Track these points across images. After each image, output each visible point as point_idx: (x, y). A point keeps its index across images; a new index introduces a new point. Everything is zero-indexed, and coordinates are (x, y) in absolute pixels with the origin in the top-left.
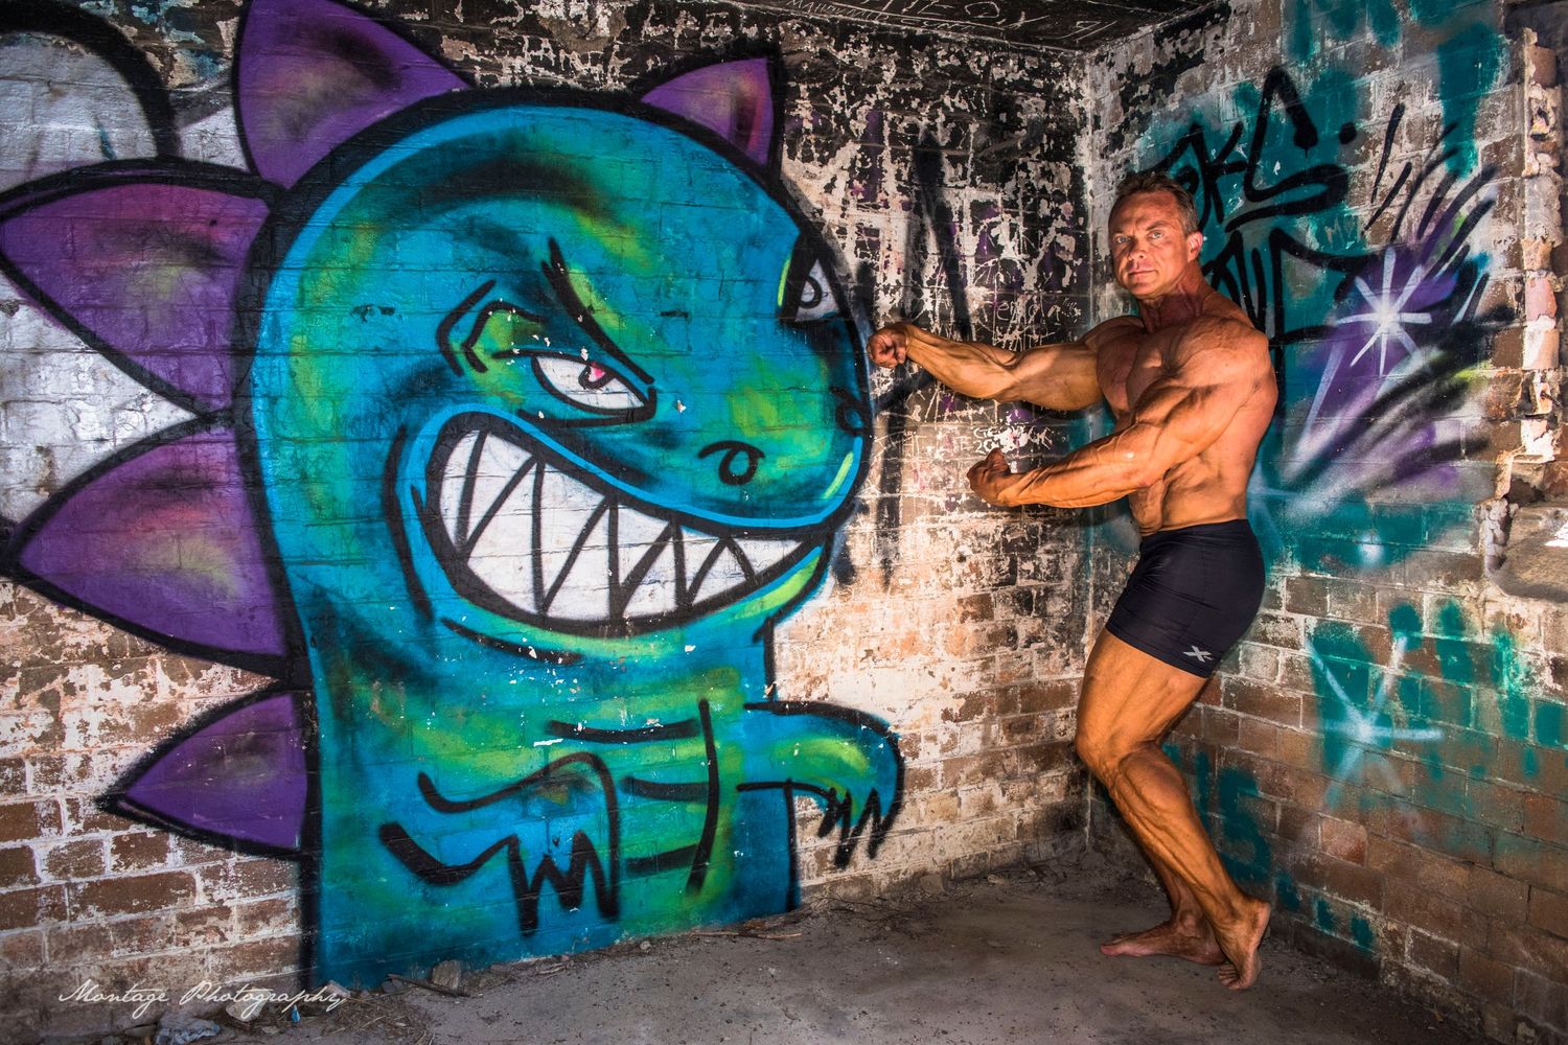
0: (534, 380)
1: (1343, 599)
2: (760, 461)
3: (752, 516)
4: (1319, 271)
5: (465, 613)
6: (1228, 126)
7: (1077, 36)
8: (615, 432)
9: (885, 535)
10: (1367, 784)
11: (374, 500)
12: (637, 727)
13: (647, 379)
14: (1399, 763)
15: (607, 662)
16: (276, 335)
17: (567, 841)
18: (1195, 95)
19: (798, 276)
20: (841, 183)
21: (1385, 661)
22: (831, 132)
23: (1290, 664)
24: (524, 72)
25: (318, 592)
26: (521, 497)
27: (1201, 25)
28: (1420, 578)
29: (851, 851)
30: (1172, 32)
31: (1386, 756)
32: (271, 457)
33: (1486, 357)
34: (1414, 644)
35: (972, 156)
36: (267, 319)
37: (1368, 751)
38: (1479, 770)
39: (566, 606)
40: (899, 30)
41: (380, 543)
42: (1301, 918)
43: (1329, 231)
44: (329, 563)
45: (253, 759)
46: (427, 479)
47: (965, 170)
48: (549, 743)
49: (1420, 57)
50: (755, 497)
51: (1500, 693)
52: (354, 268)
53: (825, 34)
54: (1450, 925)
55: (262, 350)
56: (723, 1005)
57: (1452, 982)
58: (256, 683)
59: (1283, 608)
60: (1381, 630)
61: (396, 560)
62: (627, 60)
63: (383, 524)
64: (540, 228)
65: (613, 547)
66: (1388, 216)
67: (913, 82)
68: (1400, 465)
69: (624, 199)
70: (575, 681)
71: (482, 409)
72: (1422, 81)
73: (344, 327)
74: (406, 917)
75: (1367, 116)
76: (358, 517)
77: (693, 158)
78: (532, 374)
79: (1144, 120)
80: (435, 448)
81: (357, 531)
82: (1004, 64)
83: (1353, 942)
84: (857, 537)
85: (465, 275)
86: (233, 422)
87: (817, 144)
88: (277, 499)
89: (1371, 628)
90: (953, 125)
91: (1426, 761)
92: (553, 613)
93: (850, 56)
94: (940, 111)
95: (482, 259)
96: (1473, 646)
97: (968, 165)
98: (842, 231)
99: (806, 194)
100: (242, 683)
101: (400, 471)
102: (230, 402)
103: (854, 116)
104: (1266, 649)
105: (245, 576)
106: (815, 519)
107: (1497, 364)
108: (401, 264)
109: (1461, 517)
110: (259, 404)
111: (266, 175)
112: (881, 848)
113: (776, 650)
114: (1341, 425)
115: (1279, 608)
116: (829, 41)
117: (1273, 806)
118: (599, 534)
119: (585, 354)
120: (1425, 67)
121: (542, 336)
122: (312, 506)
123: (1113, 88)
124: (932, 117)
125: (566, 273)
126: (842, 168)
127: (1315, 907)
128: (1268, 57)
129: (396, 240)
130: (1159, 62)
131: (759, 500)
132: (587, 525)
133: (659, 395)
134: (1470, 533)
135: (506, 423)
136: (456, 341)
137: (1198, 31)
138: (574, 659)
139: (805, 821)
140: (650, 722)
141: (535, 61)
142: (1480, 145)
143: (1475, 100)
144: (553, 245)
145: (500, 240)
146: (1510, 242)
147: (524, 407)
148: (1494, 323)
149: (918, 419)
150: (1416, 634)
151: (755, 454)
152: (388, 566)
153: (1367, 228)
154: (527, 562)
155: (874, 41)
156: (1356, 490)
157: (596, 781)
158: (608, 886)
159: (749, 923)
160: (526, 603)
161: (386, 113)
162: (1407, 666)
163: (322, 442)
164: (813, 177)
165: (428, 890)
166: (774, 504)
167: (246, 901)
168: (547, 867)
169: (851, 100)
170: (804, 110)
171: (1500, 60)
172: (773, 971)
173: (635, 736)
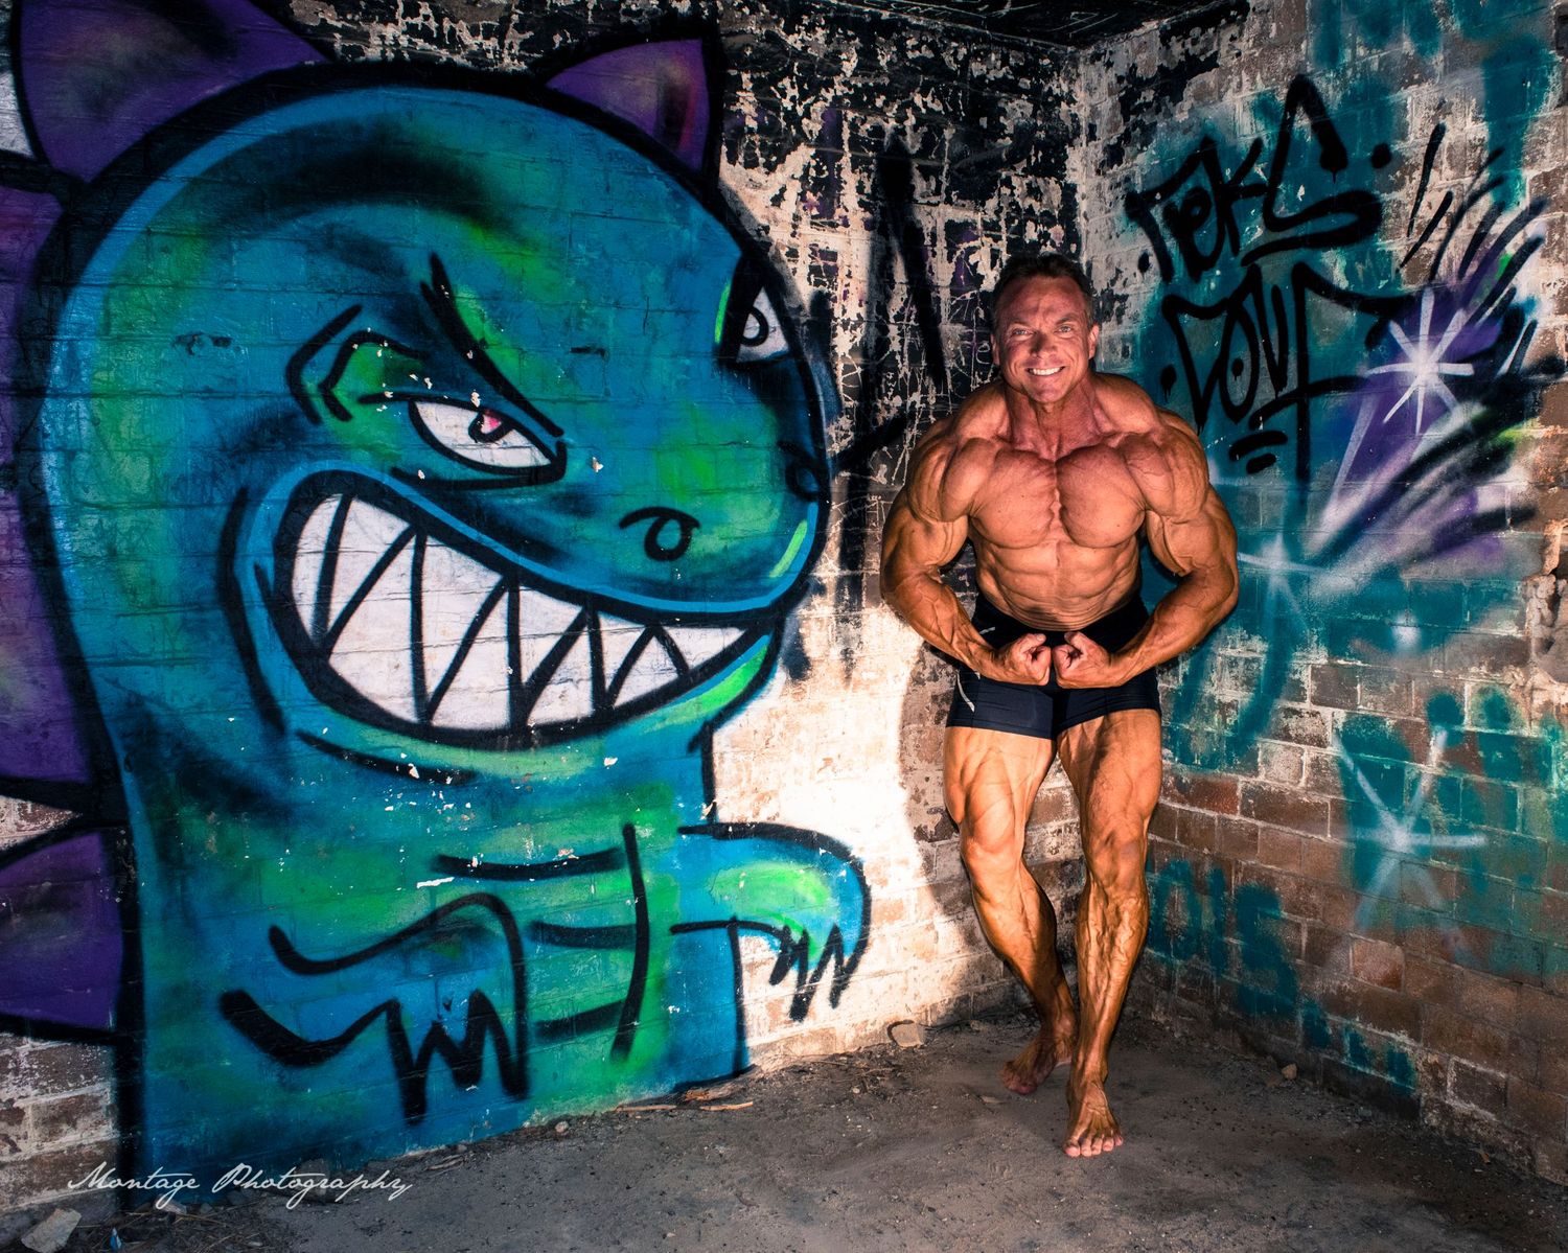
0: (412, 431)
1: (1375, 689)
2: (695, 531)
3: (686, 598)
4: (1349, 313)
5: (327, 724)
6: (1245, 142)
7: (1070, 29)
8: (515, 496)
9: (845, 620)
10: (1403, 898)
11: (206, 583)
12: (547, 860)
13: (556, 431)
14: (1438, 874)
15: (508, 780)
16: (72, 371)
17: (461, 1004)
18: (1206, 104)
19: (740, 308)
20: (791, 195)
21: (1423, 759)
22: (779, 133)
23: (1316, 764)
24: (397, 44)
25: (133, 700)
26: (397, 577)
27: (1216, 24)
28: (1461, 664)
29: (809, 1000)
30: (1181, 30)
31: (1425, 866)
32: (67, 528)
33: (1533, 415)
34: (1454, 739)
35: (946, 167)
36: (60, 349)
37: (1403, 862)
38: (1527, 879)
39: (455, 712)
40: (861, 12)
41: (214, 636)
42: (1331, 1054)
43: (1359, 267)
44: (150, 664)
45: (50, 915)
46: (276, 555)
47: (939, 184)
48: (436, 883)
49: (1463, 72)
50: (688, 575)
51: (1549, 792)
52: (177, 286)
53: (772, 13)
54: (1496, 1054)
55: (53, 389)
56: (663, 1193)
57: (1499, 1118)
58: (52, 820)
59: (1308, 700)
60: (1418, 724)
61: (237, 660)
62: (528, 35)
63: (219, 613)
64: (417, 241)
65: (513, 638)
66: (1425, 252)
67: (878, 76)
68: (1438, 536)
69: (525, 207)
70: (468, 805)
71: (345, 466)
72: (1465, 99)
73: (164, 361)
74: (257, 1109)
75: (1403, 137)
76: (186, 605)
77: (611, 160)
78: (409, 423)
79: (1148, 132)
80: (286, 516)
81: (185, 621)
82: (985, 59)
83: (1389, 1078)
84: (812, 623)
85: (322, 298)
86: (16, 482)
87: (763, 147)
88: (77, 582)
89: (1407, 722)
90: (925, 129)
91: (1468, 870)
92: (438, 721)
93: (803, 41)
94: (909, 112)
95: (343, 278)
96: (1517, 740)
97: (943, 178)
98: (793, 254)
99: (749, 206)
100: (33, 819)
101: (239, 545)
102: (12, 457)
103: (807, 114)
104: (1289, 748)
105: (35, 682)
106: (763, 602)
107: (1545, 423)
108: (239, 282)
109: (1506, 595)
110: (51, 461)
111: (58, 163)
112: (844, 995)
113: (716, 760)
114: (1372, 490)
115: (1303, 700)
116: (777, 22)
117: (1298, 927)
118: (497, 623)
119: (476, 399)
120: (1467, 84)
121: (422, 376)
122: (124, 591)
123: (1111, 93)
124: (901, 119)
125: (452, 297)
126: (793, 177)
127: (1347, 1041)
128: (1291, 65)
129: (232, 251)
130: (1165, 64)
131: (694, 579)
132: (480, 612)
133: (570, 452)
134: (1516, 612)
135: (377, 484)
136: (311, 380)
137: (1211, 30)
138: (467, 777)
139: (753, 966)
140: (563, 853)
141: (412, 30)
142: (1529, 174)
143: (1523, 124)
144: (436, 263)
145: (368, 255)
146: (1559, 285)
147: (399, 466)
148: (1542, 377)
149: (884, 481)
150: (1457, 728)
151: (688, 524)
152: (226, 667)
153: (1402, 266)
154: (406, 658)
155: (832, 24)
156: (1390, 565)
157: (496, 927)
158: (514, 1056)
159: (690, 1094)
160: (404, 709)
161: (218, 89)
162: (1447, 764)
163: (136, 508)
164: (757, 186)
165: (286, 1073)
166: (712, 584)
167: (43, 1100)
168: (436, 1037)
169: (804, 95)
170: (747, 104)
171: (1551, 79)
172: (721, 1149)
173: (545, 871)
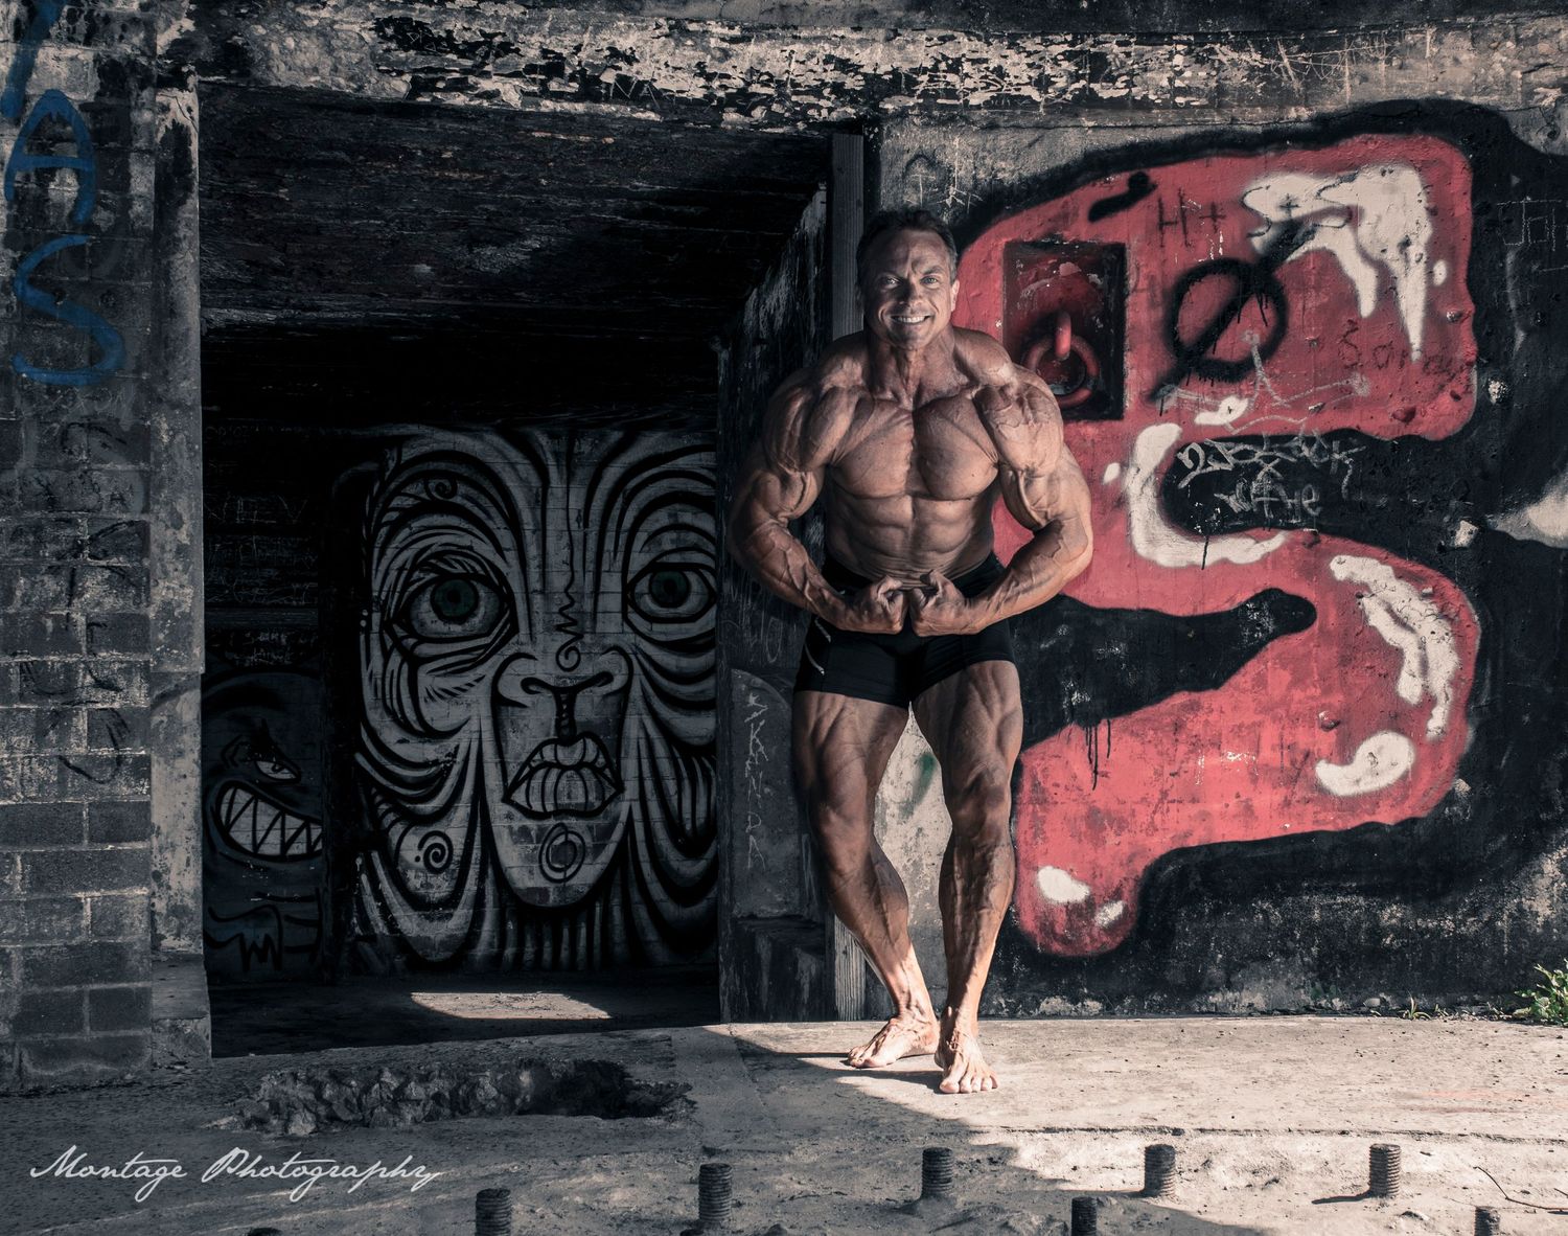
5: (228, 851)
8: (285, 788)
12: (291, 897)
13: (298, 769)
15: (280, 871)
17: (262, 937)
26: (249, 811)
39: (266, 850)
48: (256, 900)
62: (292, 653)
64: (258, 716)
65: (283, 829)
69: (290, 704)
70: (267, 878)
71: (236, 780)
78: (254, 767)
85: (231, 733)
92: (260, 852)
95: (238, 727)
118: (278, 825)
119: (274, 760)
121: (259, 753)
125: (268, 731)
129: (208, 721)
132: (273, 821)
133: (302, 775)
135: (245, 784)
136: (228, 756)
138: (267, 869)
140: (296, 895)
141: (258, 657)
144: (264, 721)
145: (244, 720)
147: (251, 779)
154: (251, 833)
157: (273, 915)
158: (277, 956)
160: (249, 848)
168: (254, 945)
173: (290, 900)
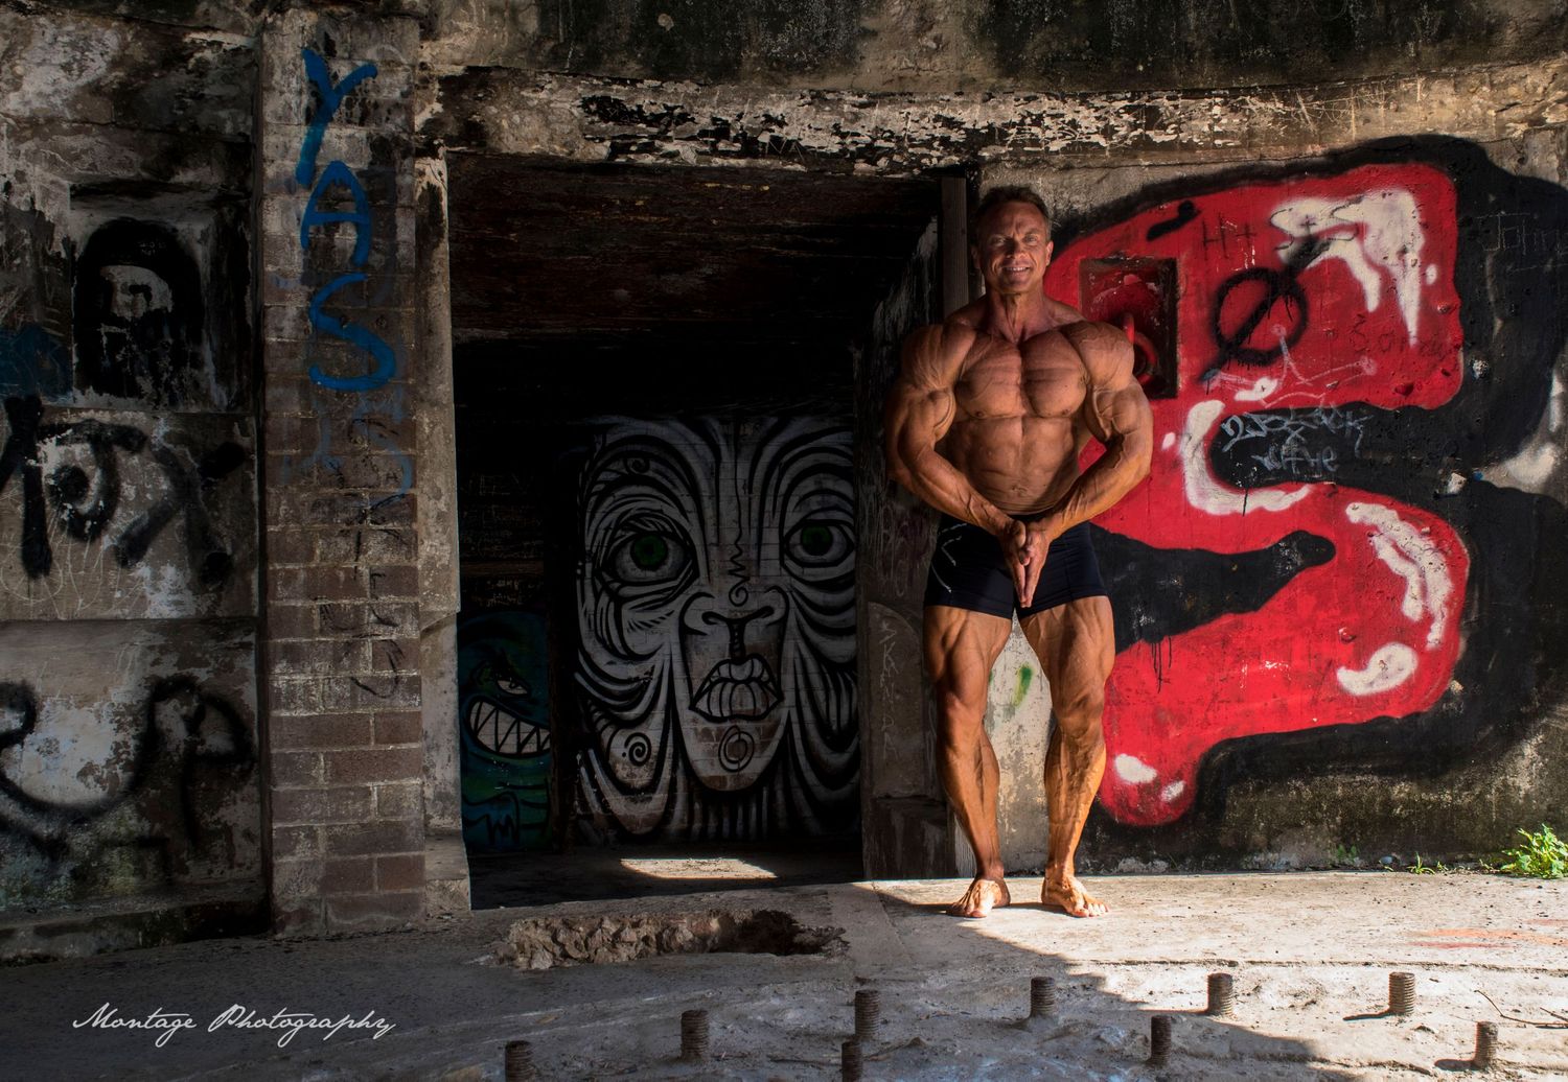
5: (478, 752)
8: (520, 701)
12: (526, 785)
13: (529, 686)
15: (516, 765)
17: (504, 817)
26: (492, 719)
39: (506, 749)
48: (499, 787)
64: (498, 645)
65: (519, 732)
69: (522, 635)
70: (507, 771)
71: (482, 695)
78: (495, 684)
92: (501, 751)
118: (515, 730)
119: (510, 678)
121: (498, 673)
125: (506, 657)
132: (511, 726)
133: (532, 691)
135: (489, 697)
136: (475, 677)
138: (506, 764)
140: (529, 784)
144: (502, 649)
147: (494, 694)
154: (494, 737)
157: (513, 800)
158: (516, 832)
160: (493, 748)
168: (498, 822)
173: (525, 788)
